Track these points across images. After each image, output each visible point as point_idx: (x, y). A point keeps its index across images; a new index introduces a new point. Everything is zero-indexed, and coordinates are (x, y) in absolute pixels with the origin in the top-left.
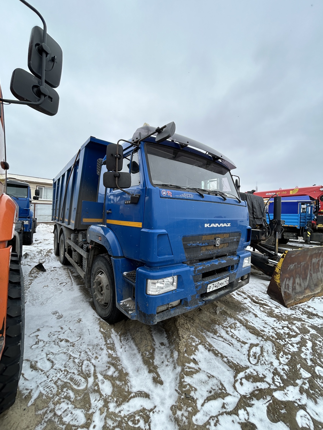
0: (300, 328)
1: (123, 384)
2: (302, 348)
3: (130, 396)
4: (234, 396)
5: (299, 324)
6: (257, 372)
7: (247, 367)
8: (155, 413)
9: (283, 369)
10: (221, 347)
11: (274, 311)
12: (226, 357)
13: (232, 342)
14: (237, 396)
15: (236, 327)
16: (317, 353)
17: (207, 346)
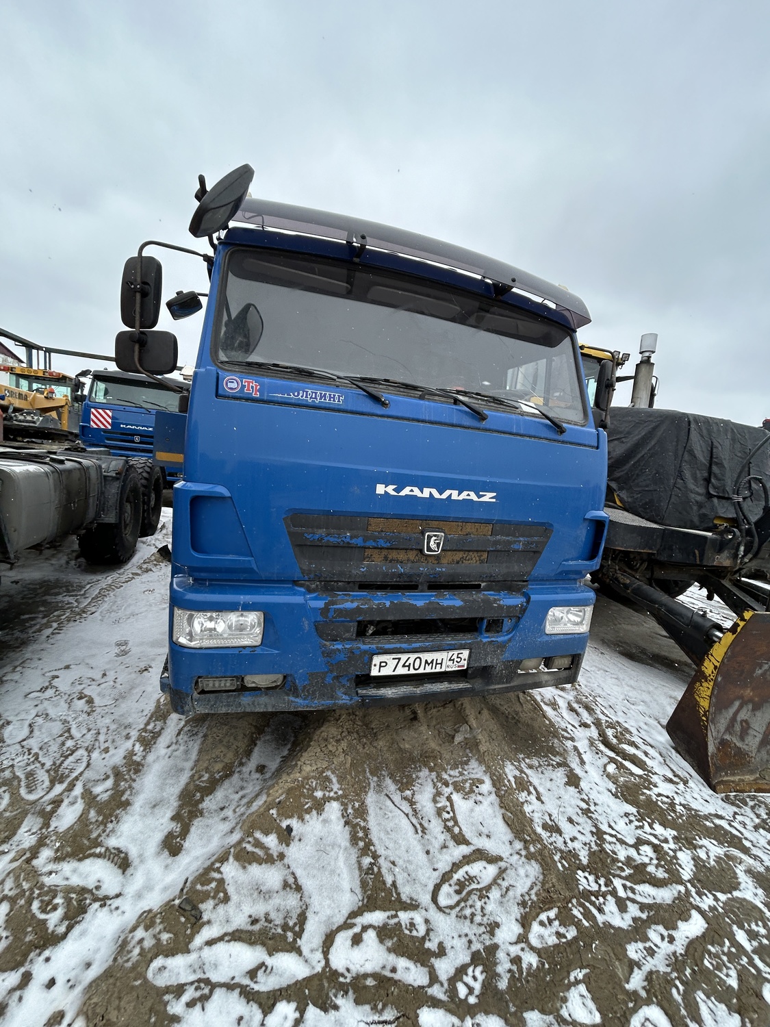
0: (705, 866)
1: (97, 821)
2: (653, 927)
3: (92, 851)
4: (306, 961)
5: (712, 850)
6: (428, 931)
7: (411, 904)
8: (106, 909)
9: (517, 960)
10: (390, 825)
11: (650, 785)
12: (375, 856)
13: (426, 825)
14: (314, 963)
15: (472, 791)
16: (697, 965)
17: (350, 811)
